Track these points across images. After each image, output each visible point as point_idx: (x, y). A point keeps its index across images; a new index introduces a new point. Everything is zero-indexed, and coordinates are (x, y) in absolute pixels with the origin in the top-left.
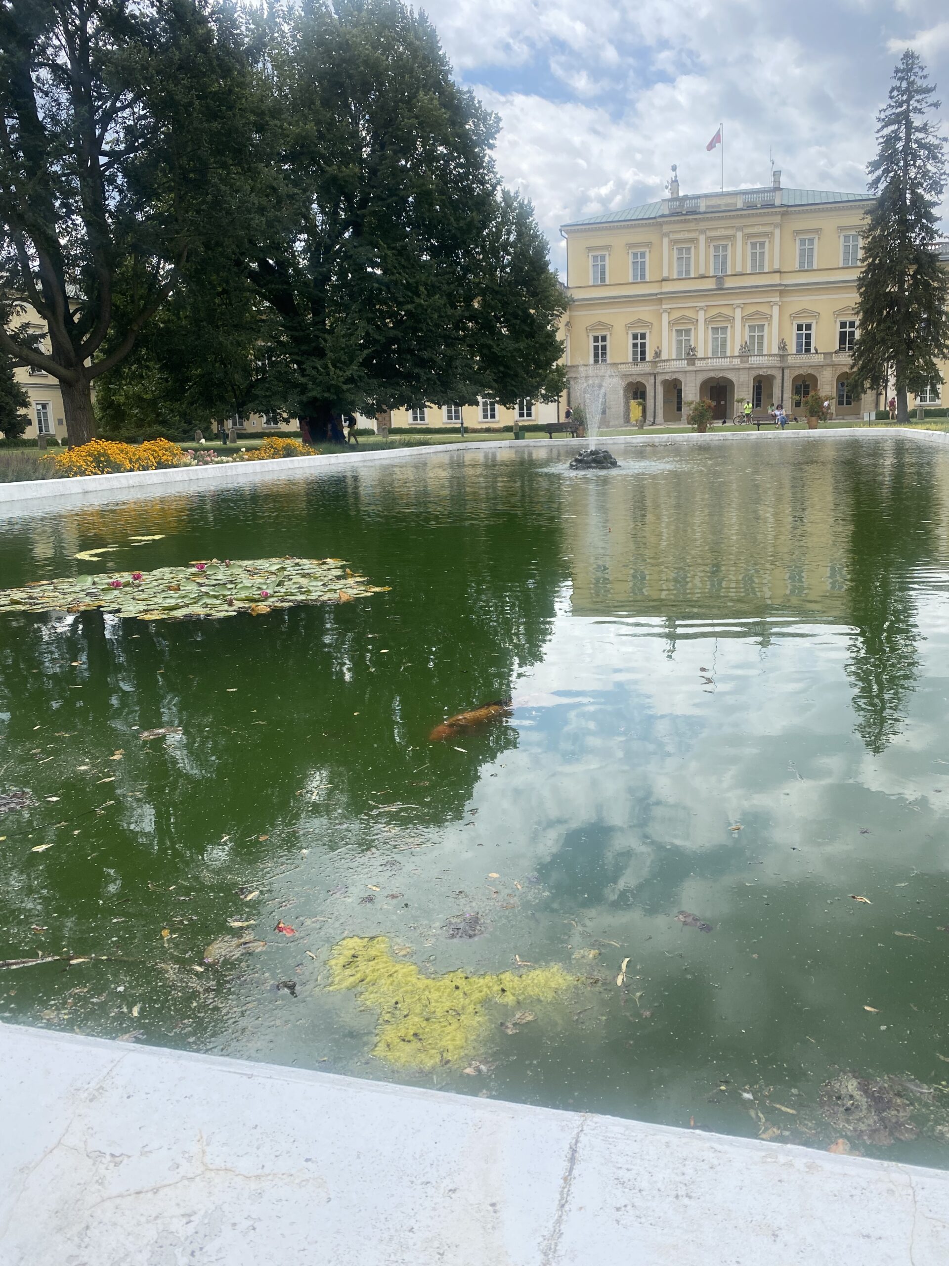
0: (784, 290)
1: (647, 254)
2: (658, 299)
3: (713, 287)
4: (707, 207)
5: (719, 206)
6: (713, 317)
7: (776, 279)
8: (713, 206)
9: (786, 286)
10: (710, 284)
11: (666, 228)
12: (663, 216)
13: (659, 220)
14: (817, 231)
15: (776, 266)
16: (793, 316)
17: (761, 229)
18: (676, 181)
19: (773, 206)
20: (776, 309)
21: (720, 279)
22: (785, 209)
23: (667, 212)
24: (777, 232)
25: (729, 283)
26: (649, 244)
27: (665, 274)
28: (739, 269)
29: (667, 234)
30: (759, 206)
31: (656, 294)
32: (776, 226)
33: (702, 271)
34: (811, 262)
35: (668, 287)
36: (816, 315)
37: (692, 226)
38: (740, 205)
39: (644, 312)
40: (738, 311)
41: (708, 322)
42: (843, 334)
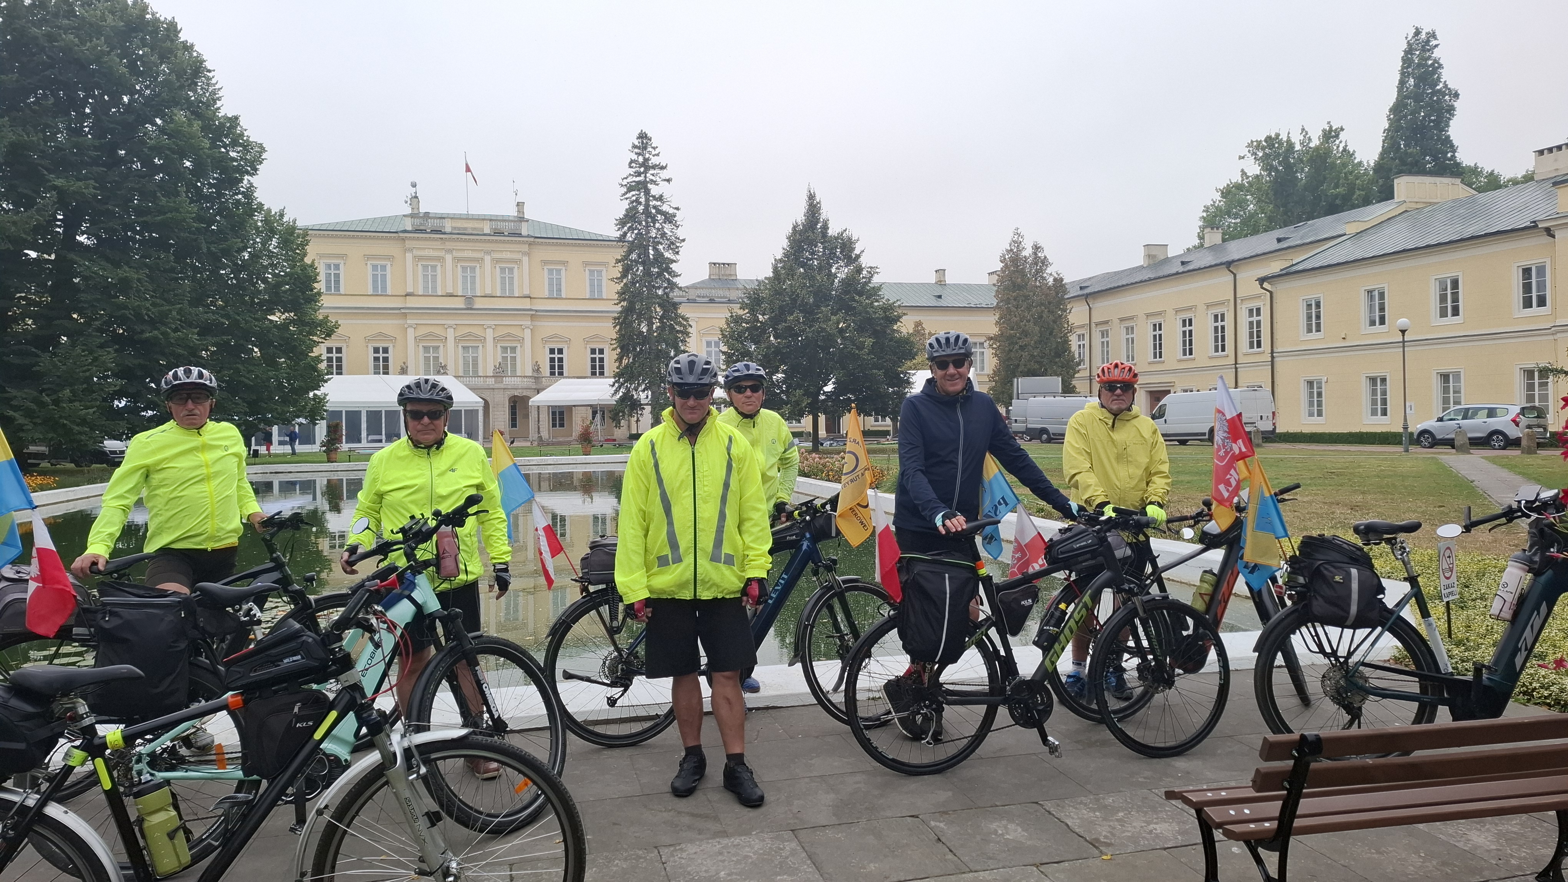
0: (535, 315)
1: (388, 268)
2: (402, 313)
3: (463, 306)
4: (454, 228)
5: (465, 229)
6: (463, 336)
7: (526, 304)
8: (459, 229)
9: (536, 311)
10: (459, 303)
11: (409, 244)
12: (405, 231)
13: (401, 235)
14: (564, 263)
15: (526, 292)
16: (545, 341)
17: (509, 256)
18: (416, 197)
19: (520, 235)
20: (528, 332)
21: (469, 299)
22: (532, 239)
23: (409, 228)
24: (525, 259)
25: (479, 304)
26: (390, 258)
27: (410, 290)
28: (488, 291)
29: (411, 250)
30: (506, 233)
31: (400, 309)
32: (524, 254)
33: (450, 290)
34: (559, 291)
35: (412, 302)
36: (569, 341)
37: (437, 245)
38: (487, 230)
39: (388, 326)
40: (489, 332)
41: (457, 340)
42: (593, 360)
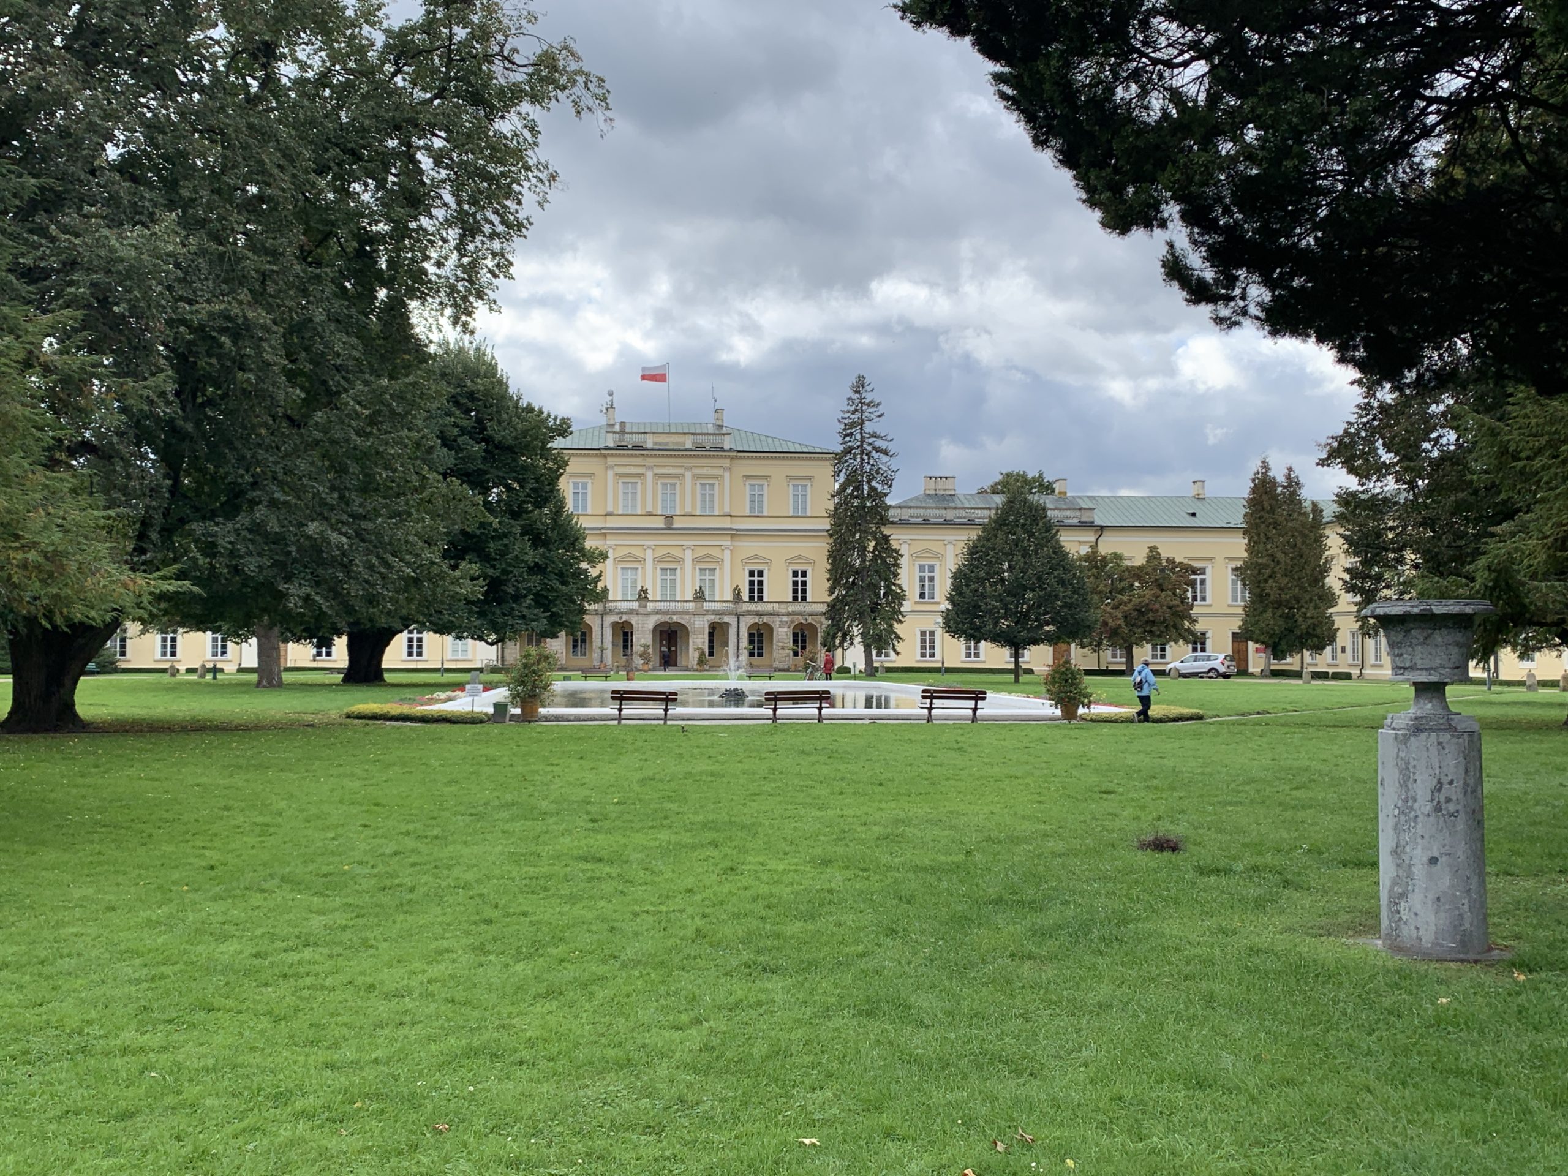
0: (735, 534)
1: (589, 486)
2: (601, 534)
3: (663, 526)
4: (656, 443)
5: (667, 444)
6: (662, 557)
7: (726, 523)
8: (660, 444)
9: (737, 530)
10: (659, 523)
11: (610, 461)
12: (607, 448)
13: (603, 452)
14: (767, 478)
15: (727, 510)
16: (744, 563)
17: (711, 471)
18: (612, 406)
19: (722, 449)
20: (727, 553)
21: (669, 519)
22: (734, 454)
23: (611, 445)
24: (727, 475)
25: (678, 523)
26: (591, 475)
27: (610, 509)
28: (688, 510)
29: (612, 467)
30: (708, 448)
31: (600, 529)
32: (726, 469)
33: (649, 509)
34: (761, 508)
35: (612, 522)
36: (768, 562)
37: (639, 461)
38: (688, 445)
40: (688, 552)
41: (657, 560)
42: (795, 583)
